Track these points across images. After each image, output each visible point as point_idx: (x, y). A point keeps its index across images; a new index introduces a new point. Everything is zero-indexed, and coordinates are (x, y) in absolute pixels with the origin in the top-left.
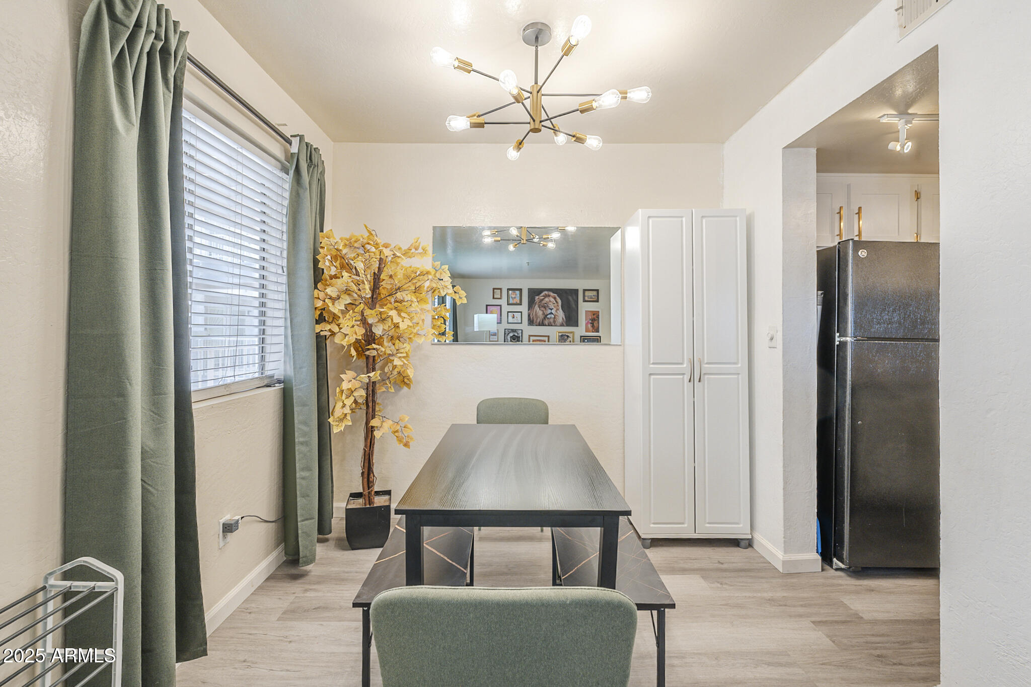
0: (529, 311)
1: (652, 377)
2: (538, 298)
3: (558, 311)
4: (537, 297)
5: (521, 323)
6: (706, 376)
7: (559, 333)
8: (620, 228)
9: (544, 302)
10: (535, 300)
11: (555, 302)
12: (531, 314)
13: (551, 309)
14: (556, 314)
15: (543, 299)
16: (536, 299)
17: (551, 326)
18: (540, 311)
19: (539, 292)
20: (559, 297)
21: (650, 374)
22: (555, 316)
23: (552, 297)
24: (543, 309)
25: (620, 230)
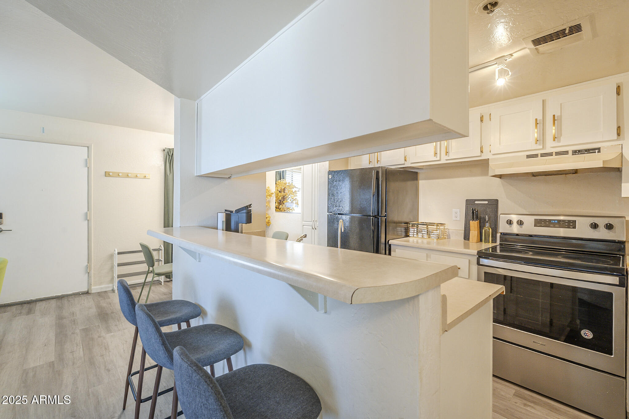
21: (303, 225)
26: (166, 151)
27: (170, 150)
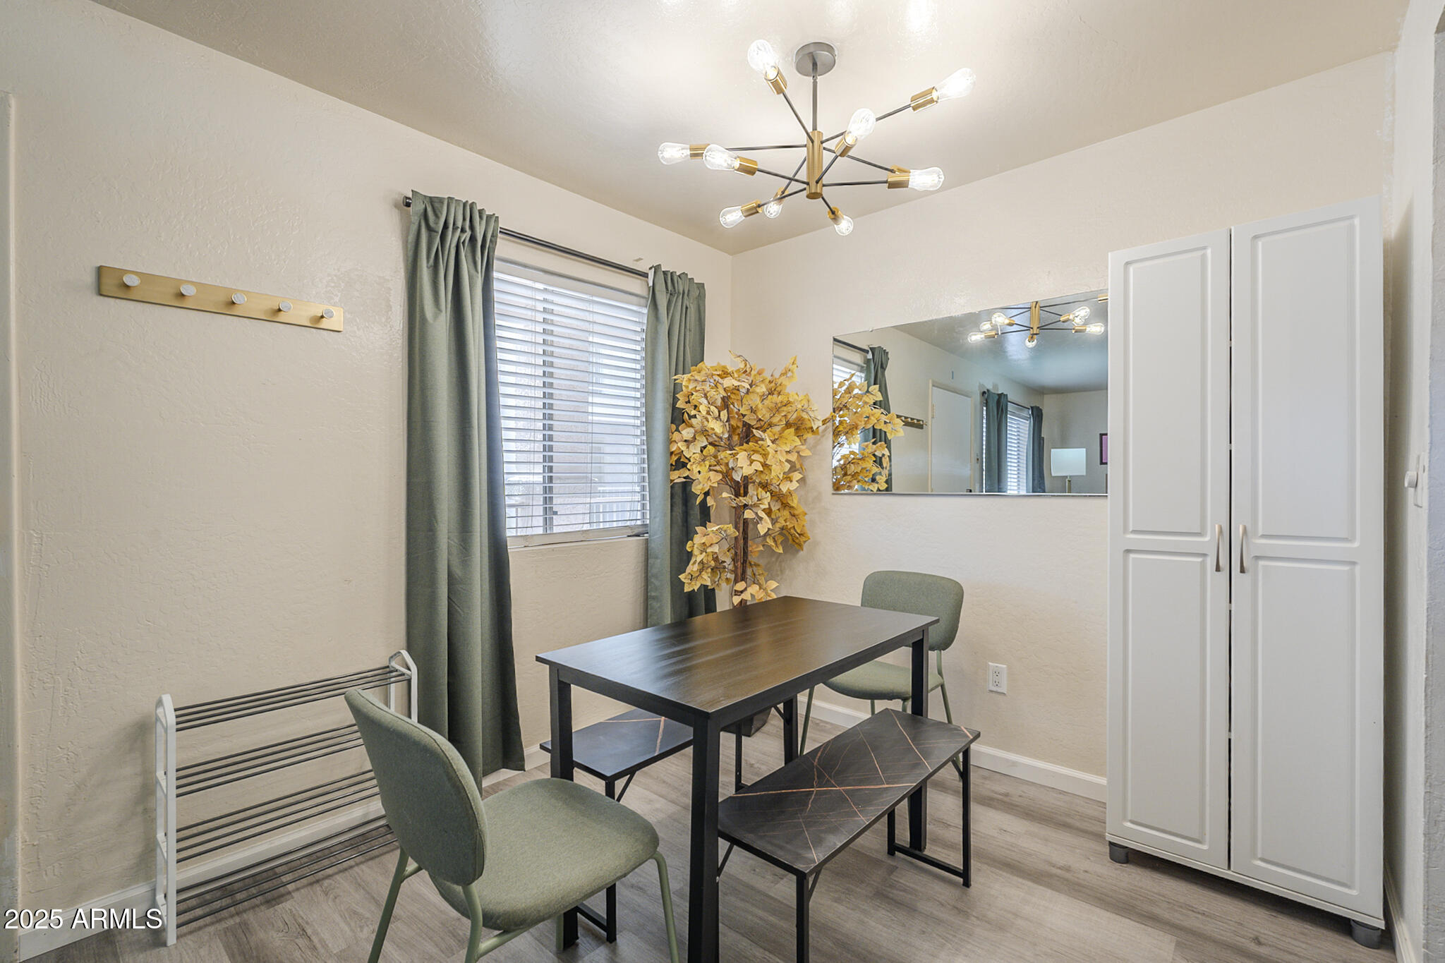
1: (1132, 556)
6: (1258, 562)
21: (1128, 551)
26: (418, 207)
27: (436, 205)
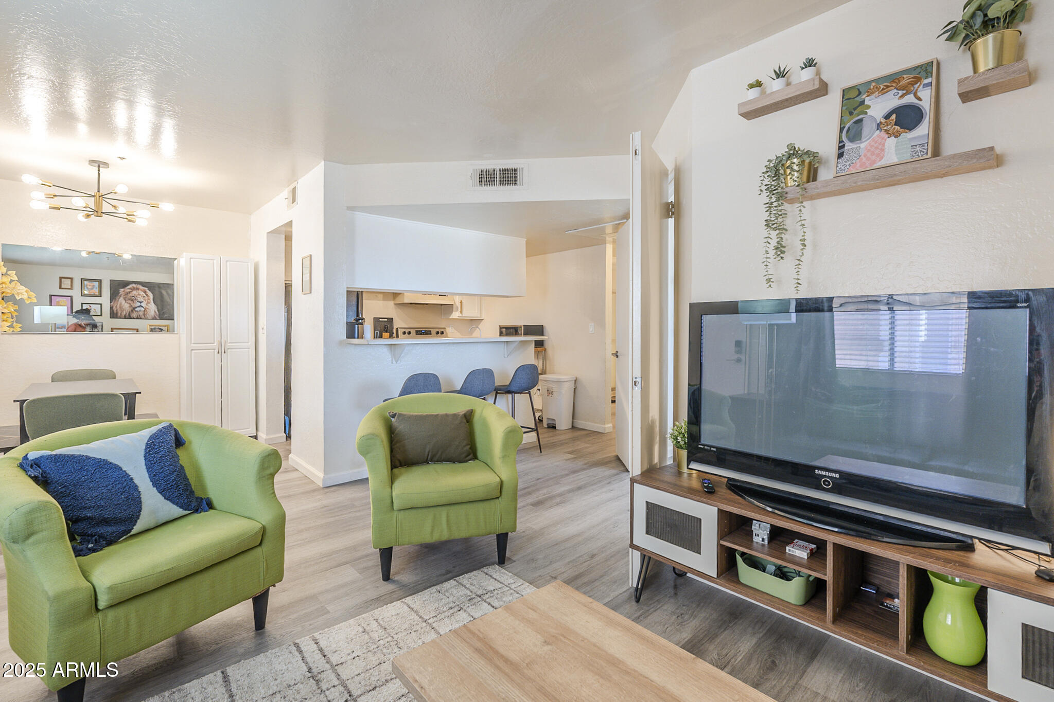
0: (111, 304)
1: (193, 351)
2: (124, 291)
3: (149, 304)
4: (122, 290)
5: (101, 315)
6: (229, 350)
7: (150, 326)
8: (176, 259)
9: (131, 295)
10: (119, 293)
11: (145, 295)
12: (114, 307)
13: (141, 302)
14: (147, 307)
15: (130, 292)
16: (120, 291)
17: (141, 319)
18: (126, 304)
19: (125, 284)
20: (149, 291)
21: (192, 350)
22: (145, 309)
23: (141, 290)
24: (130, 302)
25: (176, 261)
